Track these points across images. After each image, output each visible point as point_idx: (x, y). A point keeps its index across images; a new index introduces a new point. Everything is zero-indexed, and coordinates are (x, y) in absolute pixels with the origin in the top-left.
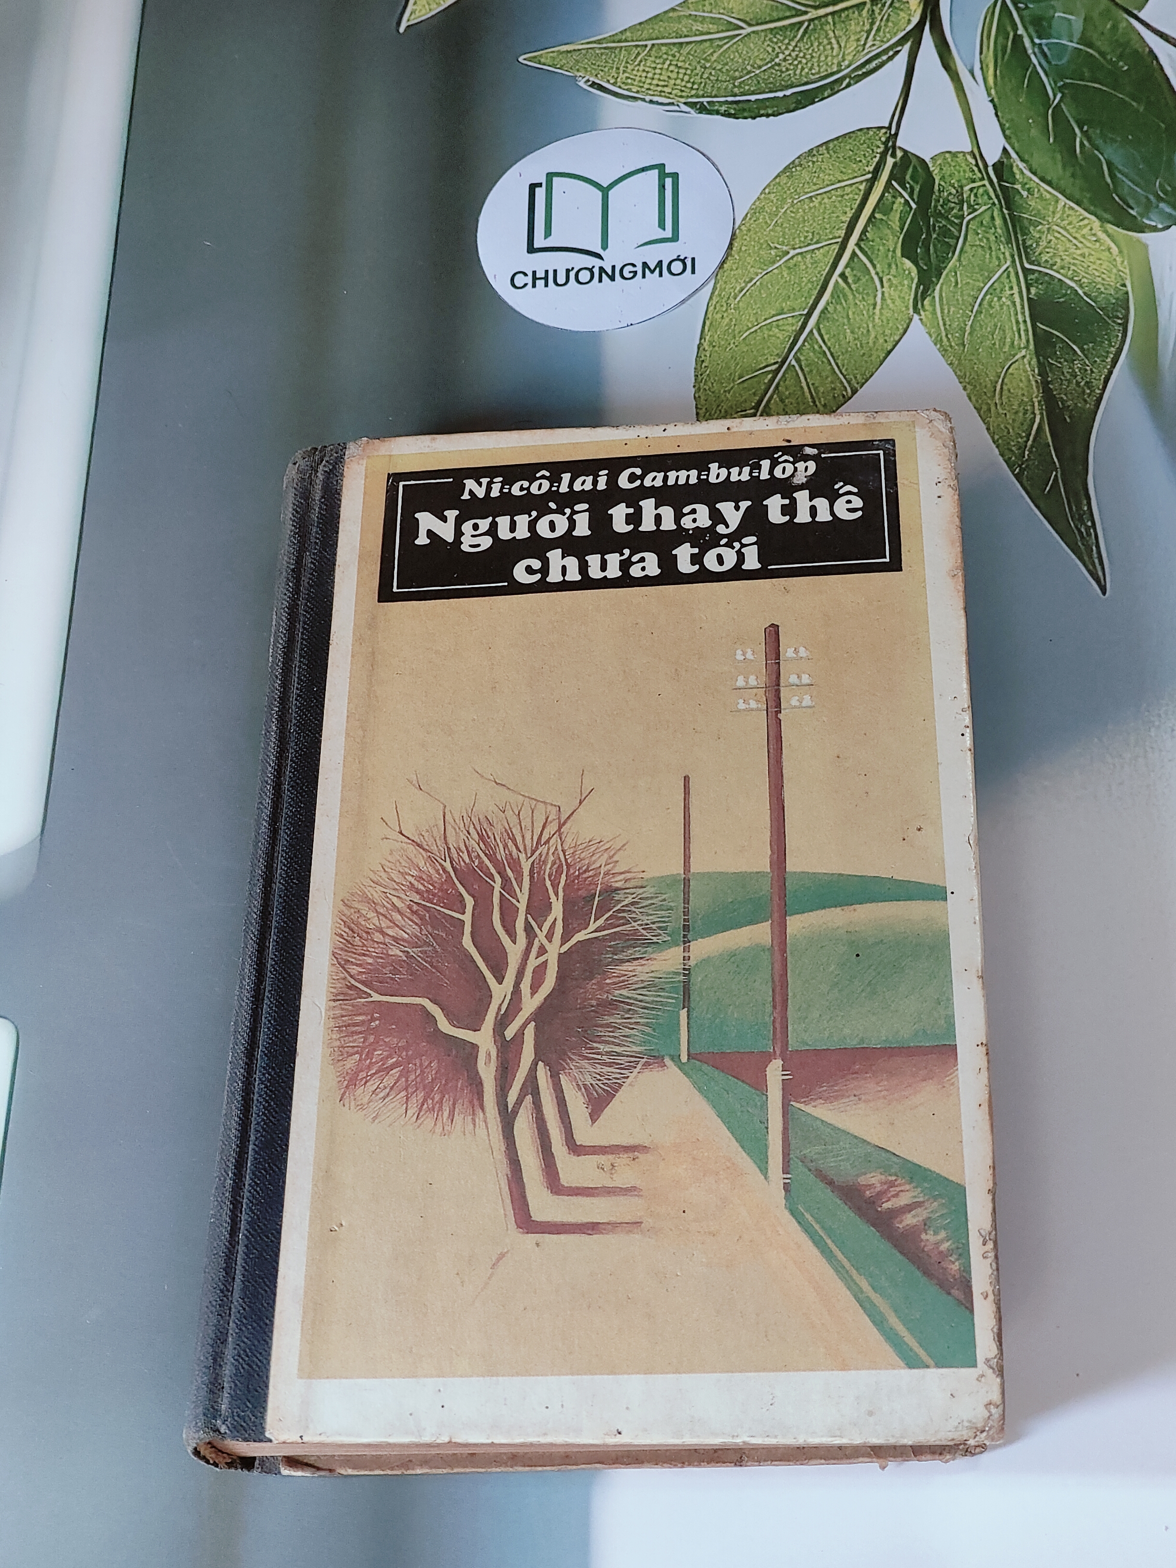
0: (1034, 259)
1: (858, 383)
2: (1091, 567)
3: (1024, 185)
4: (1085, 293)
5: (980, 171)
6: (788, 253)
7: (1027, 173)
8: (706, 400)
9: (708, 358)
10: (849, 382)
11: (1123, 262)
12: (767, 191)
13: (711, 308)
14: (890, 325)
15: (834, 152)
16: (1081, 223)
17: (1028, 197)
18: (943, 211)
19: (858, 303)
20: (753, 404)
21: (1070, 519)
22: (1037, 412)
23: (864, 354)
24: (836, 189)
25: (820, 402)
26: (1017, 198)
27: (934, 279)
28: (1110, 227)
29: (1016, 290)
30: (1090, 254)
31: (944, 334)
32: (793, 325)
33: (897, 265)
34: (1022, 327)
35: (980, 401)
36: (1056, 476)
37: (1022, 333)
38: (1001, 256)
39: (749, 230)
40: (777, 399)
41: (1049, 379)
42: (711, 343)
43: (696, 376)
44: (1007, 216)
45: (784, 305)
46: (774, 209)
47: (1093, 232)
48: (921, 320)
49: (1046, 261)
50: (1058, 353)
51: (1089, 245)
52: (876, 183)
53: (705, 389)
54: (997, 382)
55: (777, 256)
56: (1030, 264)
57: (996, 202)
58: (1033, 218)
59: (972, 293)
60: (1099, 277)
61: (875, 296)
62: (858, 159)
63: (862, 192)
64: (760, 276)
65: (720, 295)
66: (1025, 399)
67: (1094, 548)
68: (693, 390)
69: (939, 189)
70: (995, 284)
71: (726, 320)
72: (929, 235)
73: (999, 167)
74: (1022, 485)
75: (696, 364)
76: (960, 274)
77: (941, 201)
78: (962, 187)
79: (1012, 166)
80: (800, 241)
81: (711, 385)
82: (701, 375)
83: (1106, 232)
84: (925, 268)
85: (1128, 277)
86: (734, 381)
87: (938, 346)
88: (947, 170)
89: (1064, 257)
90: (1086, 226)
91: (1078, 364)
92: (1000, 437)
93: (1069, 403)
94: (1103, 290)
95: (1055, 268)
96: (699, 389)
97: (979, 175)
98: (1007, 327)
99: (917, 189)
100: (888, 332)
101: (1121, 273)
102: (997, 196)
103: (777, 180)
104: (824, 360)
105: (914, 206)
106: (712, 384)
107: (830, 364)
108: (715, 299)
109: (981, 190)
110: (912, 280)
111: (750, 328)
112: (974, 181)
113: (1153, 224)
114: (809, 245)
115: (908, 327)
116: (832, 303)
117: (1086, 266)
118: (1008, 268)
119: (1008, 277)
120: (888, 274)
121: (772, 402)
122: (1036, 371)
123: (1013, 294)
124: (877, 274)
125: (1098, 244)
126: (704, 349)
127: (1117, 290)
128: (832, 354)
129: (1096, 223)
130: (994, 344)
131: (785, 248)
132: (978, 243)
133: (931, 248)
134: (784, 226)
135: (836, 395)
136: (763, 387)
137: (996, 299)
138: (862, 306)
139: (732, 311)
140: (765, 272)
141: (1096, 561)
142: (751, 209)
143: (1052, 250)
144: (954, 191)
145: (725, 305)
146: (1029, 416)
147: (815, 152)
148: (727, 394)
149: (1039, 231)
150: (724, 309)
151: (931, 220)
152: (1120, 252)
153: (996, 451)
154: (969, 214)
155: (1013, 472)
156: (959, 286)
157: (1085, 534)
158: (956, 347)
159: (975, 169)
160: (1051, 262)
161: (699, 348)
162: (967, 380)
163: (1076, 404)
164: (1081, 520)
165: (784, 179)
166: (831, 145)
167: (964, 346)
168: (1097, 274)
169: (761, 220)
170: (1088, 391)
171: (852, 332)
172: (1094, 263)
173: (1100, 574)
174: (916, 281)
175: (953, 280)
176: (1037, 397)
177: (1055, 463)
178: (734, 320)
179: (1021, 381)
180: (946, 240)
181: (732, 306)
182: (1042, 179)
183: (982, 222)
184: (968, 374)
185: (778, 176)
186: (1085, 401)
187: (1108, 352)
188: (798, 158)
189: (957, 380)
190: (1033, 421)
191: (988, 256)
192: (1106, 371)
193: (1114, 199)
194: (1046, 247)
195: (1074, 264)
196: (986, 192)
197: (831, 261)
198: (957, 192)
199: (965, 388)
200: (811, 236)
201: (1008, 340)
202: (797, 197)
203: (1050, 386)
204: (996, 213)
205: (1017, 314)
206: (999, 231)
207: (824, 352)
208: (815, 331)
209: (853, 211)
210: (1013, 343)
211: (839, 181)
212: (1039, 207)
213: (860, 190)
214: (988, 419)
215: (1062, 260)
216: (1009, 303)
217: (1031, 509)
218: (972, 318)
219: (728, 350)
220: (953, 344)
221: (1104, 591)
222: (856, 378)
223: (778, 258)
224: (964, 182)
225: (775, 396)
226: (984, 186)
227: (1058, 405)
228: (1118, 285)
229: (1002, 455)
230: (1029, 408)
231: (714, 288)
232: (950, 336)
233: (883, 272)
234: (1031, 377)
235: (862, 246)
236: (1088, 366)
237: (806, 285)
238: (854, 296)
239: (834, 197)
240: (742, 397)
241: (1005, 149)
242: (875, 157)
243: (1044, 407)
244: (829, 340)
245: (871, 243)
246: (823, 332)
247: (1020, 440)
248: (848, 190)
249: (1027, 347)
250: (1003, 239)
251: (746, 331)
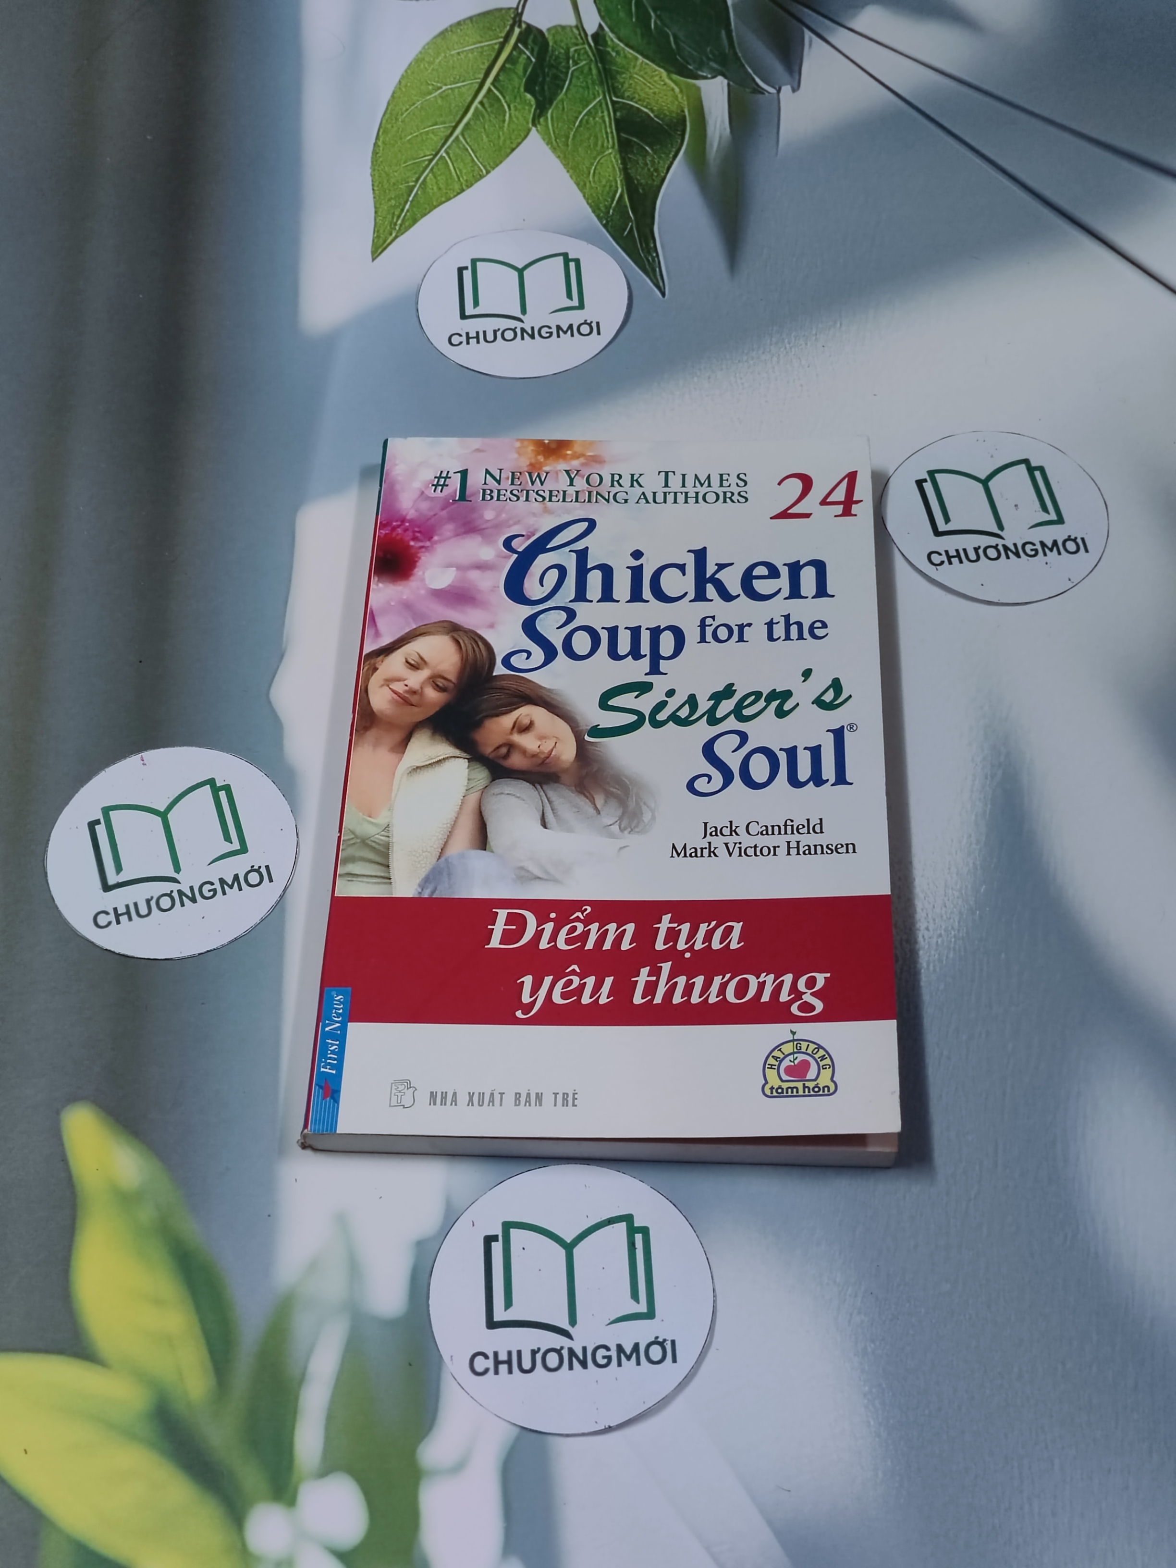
0: (619, 94)
1: (491, 167)
2: (655, 281)
3: (613, 49)
4: (656, 116)
5: (582, 38)
6: (441, 88)
7: (616, 40)
8: (380, 177)
9: (381, 151)
10: (485, 167)
11: (682, 98)
12: (426, 47)
13: (384, 121)
14: (516, 133)
15: (477, 23)
16: (654, 74)
17: (616, 56)
18: (554, 64)
19: (492, 119)
20: (414, 179)
21: (641, 252)
22: (619, 186)
23: (495, 150)
24: (477, 48)
25: (463, 178)
26: (608, 57)
27: (547, 106)
28: (674, 77)
29: (606, 113)
30: (659, 93)
31: (553, 138)
32: (444, 132)
33: (520, 97)
34: (610, 136)
35: (578, 180)
36: (632, 227)
37: (610, 140)
38: (596, 93)
39: (413, 73)
40: (432, 177)
41: (628, 167)
42: (384, 143)
43: (372, 162)
44: (601, 68)
45: (438, 120)
46: (432, 59)
47: (662, 79)
48: (537, 130)
49: (628, 96)
50: (635, 151)
51: (658, 86)
52: (507, 45)
53: (378, 170)
54: (591, 168)
55: (433, 89)
56: (617, 97)
57: (593, 59)
58: (619, 70)
59: (575, 115)
60: (665, 106)
61: (504, 116)
62: (494, 28)
63: (496, 51)
64: (420, 102)
65: (391, 114)
66: (611, 178)
67: (657, 269)
68: (370, 171)
69: (552, 51)
70: (592, 110)
71: (395, 129)
72: (544, 79)
73: (596, 36)
74: (608, 231)
75: (373, 153)
76: (567, 104)
77: (554, 57)
78: (568, 49)
79: (604, 36)
80: (450, 81)
81: (382, 167)
82: (376, 161)
83: (671, 79)
84: (541, 99)
85: (686, 106)
86: (400, 165)
87: (550, 146)
88: (558, 38)
89: (641, 94)
90: (656, 75)
91: (649, 159)
92: (593, 202)
93: (643, 181)
94: (668, 113)
95: (634, 100)
96: (374, 170)
97: (580, 41)
98: (599, 135)
99: (536, 49)
100: (513, 137)
101: (682, 105)
102: (594, 55)
103: (434, 41)
104: (467, 154)
105: (533, 60)
106: (384, 167)
107: (470, 155)
108: (387, 116)
109: (582, 51)
110: (531, 106)
111: (411, 134)
112: (577, 45)
113: (705, 74)
114: (457, 83)
115: (528, 134)
116: (473, 119)
117: (656, 99)
118: (600, 100)
119: (601, 105)
120: (515, 102)
121: (428, 178)
122: (619, 162)
123: (603, 117)
124: (506, 102)
125: (665, 87)
126: (379, 146)
127: (677, 113)
128: (472, 150)
129: (664, 74)
130: (590, 146)
131: (439, 85)
132: (579, 84)
133: (546, 87)
134: (440, 70)
135: (475, 175)
136: (421, 169)
137: (591, 119)
138: (495, 122)
139: (400, 123)
140: (424, 100)
141: (659, 278)
142: (415, 59)
143: (632, 90)
144: (562, 51)
145: (394, 119)
146: (613, 188)
147: (462, 23)
148: (395, 174)
149: (624, 78)
150: (394, 121)
151: (546, 70)
152: (681, 91)
153: (590, 210)
154: (573, 66)
155: (601, 223)
156: (566, 110)
157: (651, 261)
158: (562, 147)
159: (579, 37)
160: (631, 97)
161: (375, 144)
162: (570, 166)
163: (647, 183)
164: (649, 253)
165: (439, 40)
166: (474, 19)
167: (567, 145)
168: (664, 104)
169: (422, 66)
170: (655, 174)
171: (488, 137)
172: (661, 98)
173: (661, 284)
174: (534, 107)
175: (561, 107)
176: (620, 177)
177: (631, 218)
178: (401, 129)
179: (608, 167)
180: (557, 82)
181: (400, 120)
182: (627, 45)
183: (582, 72)
184: (570, 164)
185: (435, 37)
186: (653, 180)
187: (670, 152)
188: (451, 26)
189: (562, 167)
190: (616, 192)
191: (586, 92)
192: (669, 162)
193: (677, 59)
194: (629, 88)
195: (648, 99)
196: (586, 52)
197: (473, 93)
198: (565, 52)
199: (568, 171)
200: (458, 77)
201: (600, 143)
202: (448, 52)
203: (630, 171)
204: (593, 66)
205: (606, 127)
206: (595, 77)
207: (467, 150)
208: (461, 138)
209: (490, 62)
210: (603, 146)
211: (480, 42)
212: (624, 62)
213: (494, 48)
214: (585, 190)
215: (639, 95)
216: (600, 121)
217: (614, 246)
218: (574, 130)
219: (396, 146)
220: (560, 145)
221: (663, 294)
222: (489, 164)
223: (434, 91)
224: (570, 45)
225: (430, 175)
226: (585, 48)
227: (634, 182)
228: (679, 111)
229: (594, 211)
230: (613, 184)
231: (387, 108)
232: (558, 140)
233: (511, 101)
234: (616, 166)
235: (496, 84)
236: (655, 159)
237: (454, 108)
238: (489, 116)
239: (475, 53)
240: (405, 174)
241: (600, 26)
242: (506, 27)
243: (624, 184)
244: (471, 141)
245: (502, 83)
246: (466, 136)
247: (606, 203)
248: (486, 48)
249: (613, 147)
250: (597, 82)
251: (409, 135)
